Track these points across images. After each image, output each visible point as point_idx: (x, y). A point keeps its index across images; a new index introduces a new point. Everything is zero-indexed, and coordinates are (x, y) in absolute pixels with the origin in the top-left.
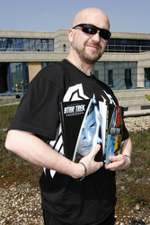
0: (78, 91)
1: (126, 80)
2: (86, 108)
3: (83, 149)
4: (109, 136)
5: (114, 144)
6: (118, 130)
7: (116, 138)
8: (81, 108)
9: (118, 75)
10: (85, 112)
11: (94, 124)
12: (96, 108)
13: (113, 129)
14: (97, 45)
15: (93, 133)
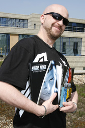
1: (74, 49)
2: (47, 67)
3: (45, 96)
4: (63, 88)
5: (66, 94)
6: (70, 84)
7: (68, 90)
8: (43, 67)
9: (69, 46)
10: (46, 70)
11: (53, 78)
12: (54, 67)
13: (66, 84)
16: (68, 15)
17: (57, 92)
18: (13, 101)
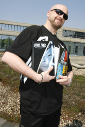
0: (45, 39)
2: (46, 46)
4: (60, 64)
5: (62, 69)
7: (64, 67)
8: (43, 45)
10: (46, 48)
11: (51, 55)
12: (52, 46)
13: (62, 62)
14: (61, 20)
15: (50, 59)
16: (68, 12)
17: (54, 66)
18: (17, 68)
